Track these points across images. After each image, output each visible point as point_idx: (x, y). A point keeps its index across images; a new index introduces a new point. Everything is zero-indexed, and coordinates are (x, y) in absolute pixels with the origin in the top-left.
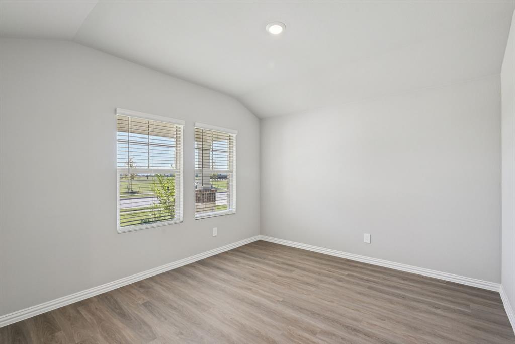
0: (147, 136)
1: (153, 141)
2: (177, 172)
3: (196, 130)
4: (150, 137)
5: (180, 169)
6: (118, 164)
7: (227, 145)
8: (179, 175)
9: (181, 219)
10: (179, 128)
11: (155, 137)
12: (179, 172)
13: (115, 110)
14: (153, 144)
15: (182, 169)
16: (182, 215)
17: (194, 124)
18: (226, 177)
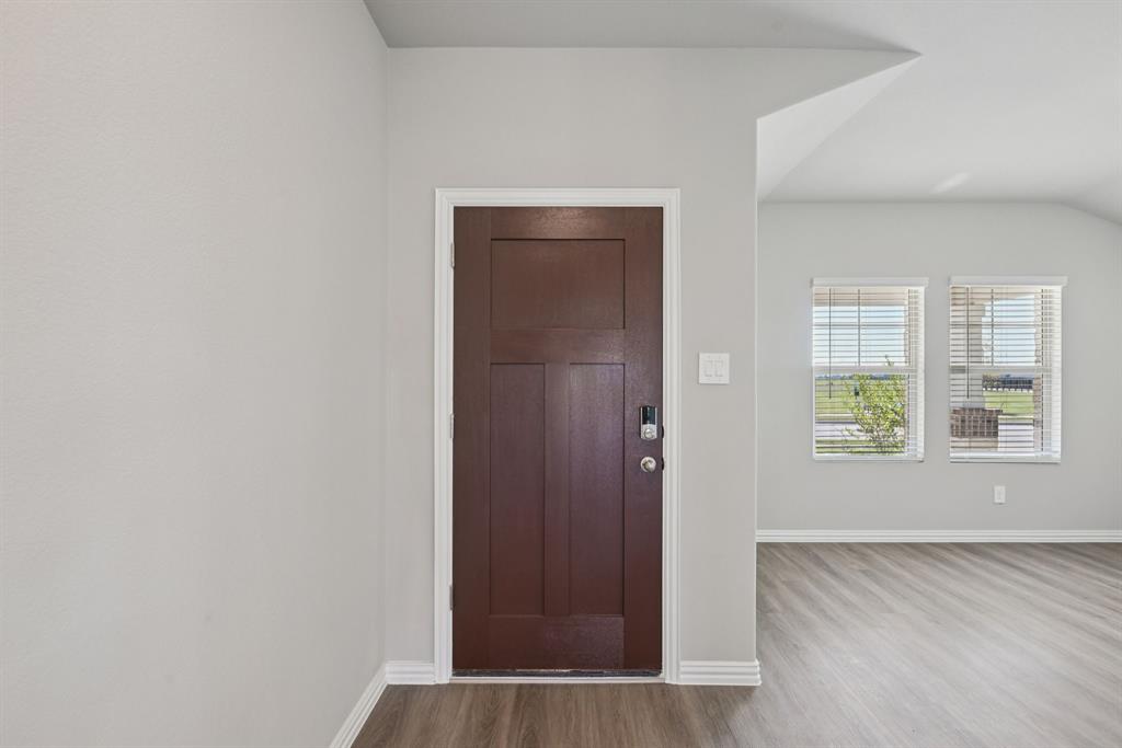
0: (856, 308)
1: (868, 320)
2: (912, 371)
3: (951, 291)
4: (862, 308)
5: (916, 366)
6: (814, 361)
7: (1035, 311)
8: (916, 377)
9: (920, 456)
10: (915, 292)
11: (872, 308)
12: (916, 371)
13: (812, 282)
14: (869, 326)
15: (921, 366)
16: (921, 450)
17: (949, 279)
18: (1030, 382)
